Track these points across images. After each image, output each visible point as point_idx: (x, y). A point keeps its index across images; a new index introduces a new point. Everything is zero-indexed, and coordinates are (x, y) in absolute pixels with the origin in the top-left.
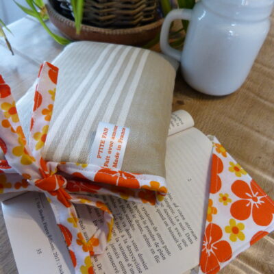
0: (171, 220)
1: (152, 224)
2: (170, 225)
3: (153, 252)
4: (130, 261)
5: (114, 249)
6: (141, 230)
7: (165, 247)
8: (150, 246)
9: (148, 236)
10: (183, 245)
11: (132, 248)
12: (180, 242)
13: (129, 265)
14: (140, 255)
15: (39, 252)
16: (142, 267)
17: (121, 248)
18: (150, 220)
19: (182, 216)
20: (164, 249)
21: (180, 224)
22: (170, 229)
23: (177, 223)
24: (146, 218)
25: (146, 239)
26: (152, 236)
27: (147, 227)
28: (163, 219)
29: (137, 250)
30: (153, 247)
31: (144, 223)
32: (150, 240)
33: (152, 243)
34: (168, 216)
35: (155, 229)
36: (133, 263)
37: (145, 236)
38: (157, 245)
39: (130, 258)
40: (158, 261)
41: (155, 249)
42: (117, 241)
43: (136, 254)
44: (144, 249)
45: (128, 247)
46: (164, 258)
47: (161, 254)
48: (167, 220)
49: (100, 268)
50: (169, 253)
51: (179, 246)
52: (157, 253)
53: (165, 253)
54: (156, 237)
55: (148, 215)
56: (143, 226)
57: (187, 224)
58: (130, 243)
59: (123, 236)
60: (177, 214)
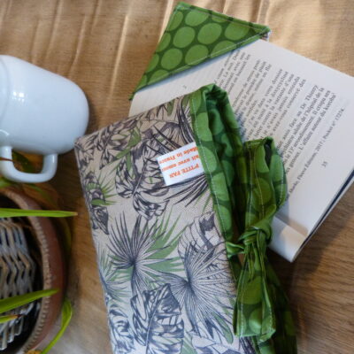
0: (230, 79)
1: (242, 90)
2: (235, 76)
3: (265, 74)
4: (283, 86)
5: (282, 105)
6: (253, 95)
7: (255, 68)
8: (262, 80)
9: (255, 86)
10: (245, 56)
11: (272, 92)
12: (244, 60)
13: (287, 85)
14: (274, 82)
15: (325, 164)
16: (282, 75)
17: (278, 100)
18: (240, 94)
19: (221, 72)
20: (258, 68)
21: (229, 69)
22: (238, 75)
23: (230, 72)
24: (241, 99)
25: (258, 86)
26: (253, 83)
27: (248, 93)
28: (233, 85)
29: (271, 87)
30: (261, 77)
31: (245, 97)
32: (257, 83)
33: (258, 80)
34: (228, 82)
35: (246, 85)
36: (283, 83)
37: (256, 89)
38: (258, 75)
39: (281, 89)
40: (270, 66)
41: (261, 74)
42: (273, 107)
43: (275, 86)
44: (267, 83)
45: (273, 95)
46: (264, 63)
47: (262, 67)
48: (232, 81)
49: (304, 105)
50: (258, 62)
51: (247, 58)
52: (264, 71)
53: (260, 65)
54: (251, 80)
55: (237, 99)
56: (248, 97)
57: (225, 65)
58: (270, 97)
59: (267, 106)
60: (222, 77)
